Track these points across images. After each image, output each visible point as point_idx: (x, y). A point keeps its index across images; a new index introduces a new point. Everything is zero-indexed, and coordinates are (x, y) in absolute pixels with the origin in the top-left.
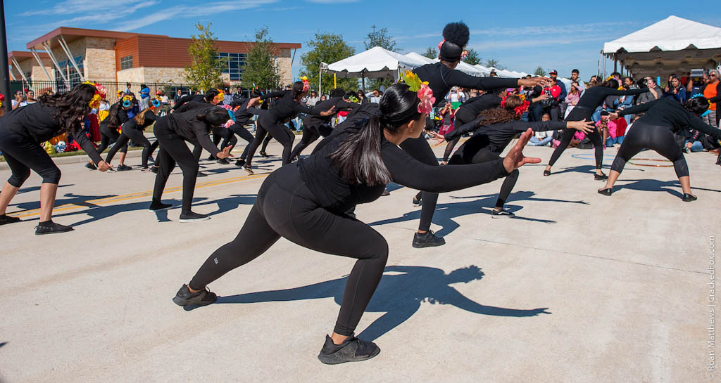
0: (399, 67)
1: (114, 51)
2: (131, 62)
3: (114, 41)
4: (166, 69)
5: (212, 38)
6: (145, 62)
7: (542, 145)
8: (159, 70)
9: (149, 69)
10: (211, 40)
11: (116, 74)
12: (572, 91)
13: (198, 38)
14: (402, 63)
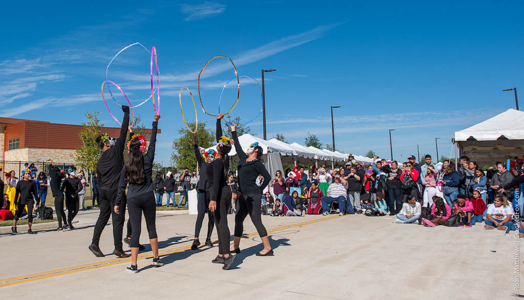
0: (269, 152)
1: (4, 134)
2: (17, 144)
3: (4, 125)
4: (47, 150)
5: (100, 124)
6: (30, 143)
7: (411, 223)
8: (40, 151)
9: (33, 150)
10: (99, 127)
11: (4, 154)
12: (428, 174)
13: (87, 125)
14: (271, 148)
